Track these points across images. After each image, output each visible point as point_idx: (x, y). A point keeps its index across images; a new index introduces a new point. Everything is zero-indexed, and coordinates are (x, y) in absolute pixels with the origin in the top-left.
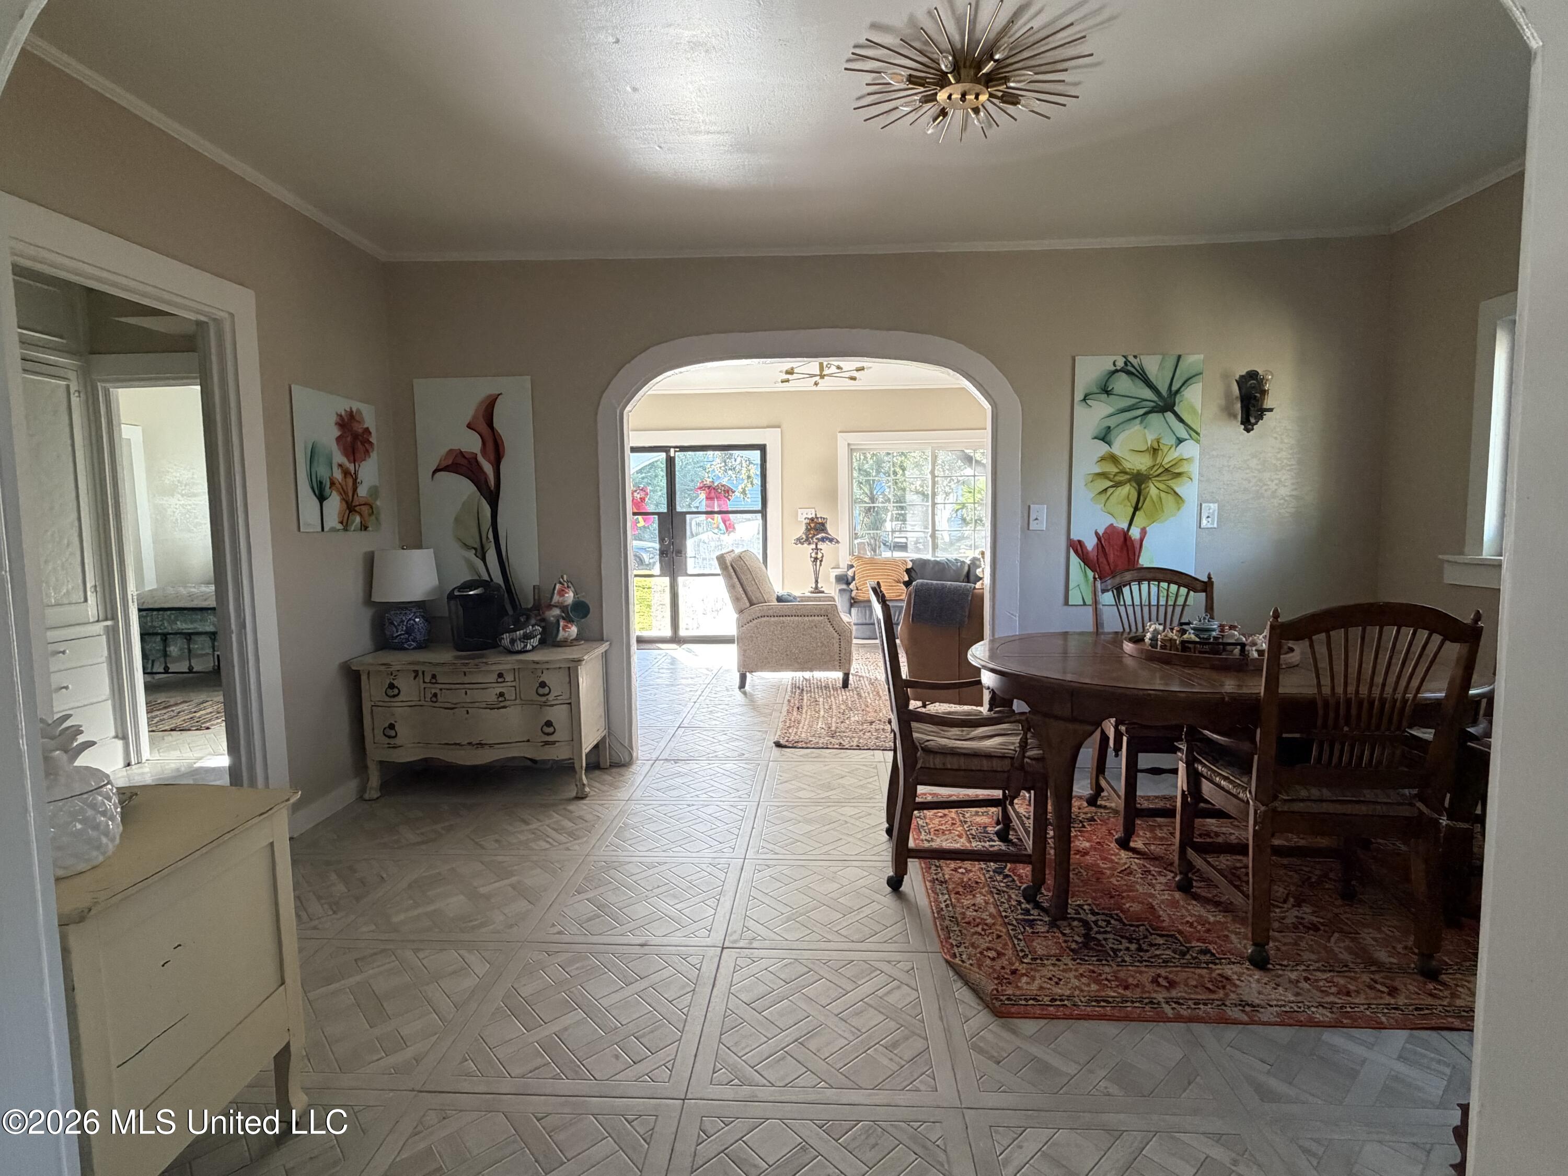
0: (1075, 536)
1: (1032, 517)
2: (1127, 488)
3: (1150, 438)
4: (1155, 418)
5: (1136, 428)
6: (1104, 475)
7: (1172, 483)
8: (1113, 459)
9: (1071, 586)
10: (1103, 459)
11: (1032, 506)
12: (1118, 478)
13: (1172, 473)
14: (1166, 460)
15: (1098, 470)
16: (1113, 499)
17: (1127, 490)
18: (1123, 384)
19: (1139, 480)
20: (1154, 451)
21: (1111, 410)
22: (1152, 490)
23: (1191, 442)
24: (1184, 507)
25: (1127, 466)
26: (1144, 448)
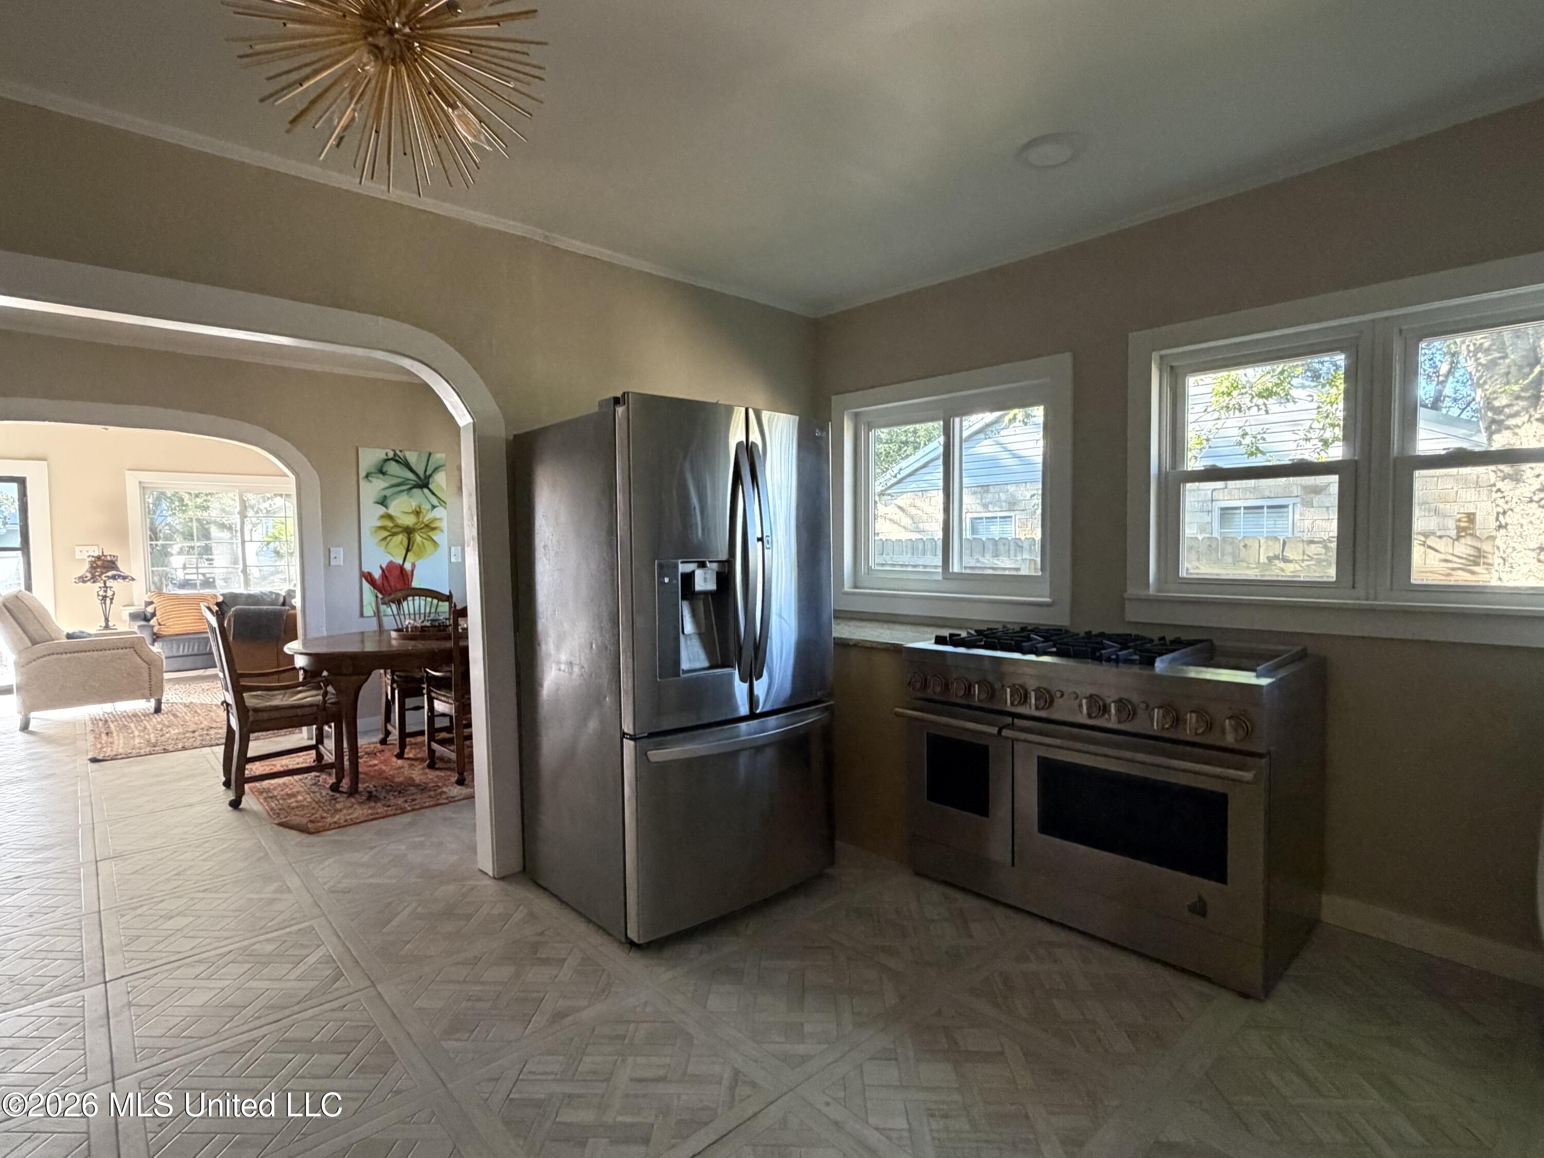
0: (366, 569)
1: (332, 556)
2: (400, 537)
3: (414, 504)
4: (416, 491)
5: (404, 497)
6: (384, 528)
7: (430, 534)
8: (390, 517)
9: (365, 603)
10: (382, 517)
11: (332, 549)
12: (394, 530)
13: (430, 527)
14: (426, 519)
15: (379, 524)
16: (391, 544)
17: (401, 538)
18: (393, 468)
19: (409, 531)
20: (417, 513)
21: (386, 485)
22: (418, 538)
23: (441, 508)
24: (439, 549)
25: (400, 522)
26: (410, 511)
